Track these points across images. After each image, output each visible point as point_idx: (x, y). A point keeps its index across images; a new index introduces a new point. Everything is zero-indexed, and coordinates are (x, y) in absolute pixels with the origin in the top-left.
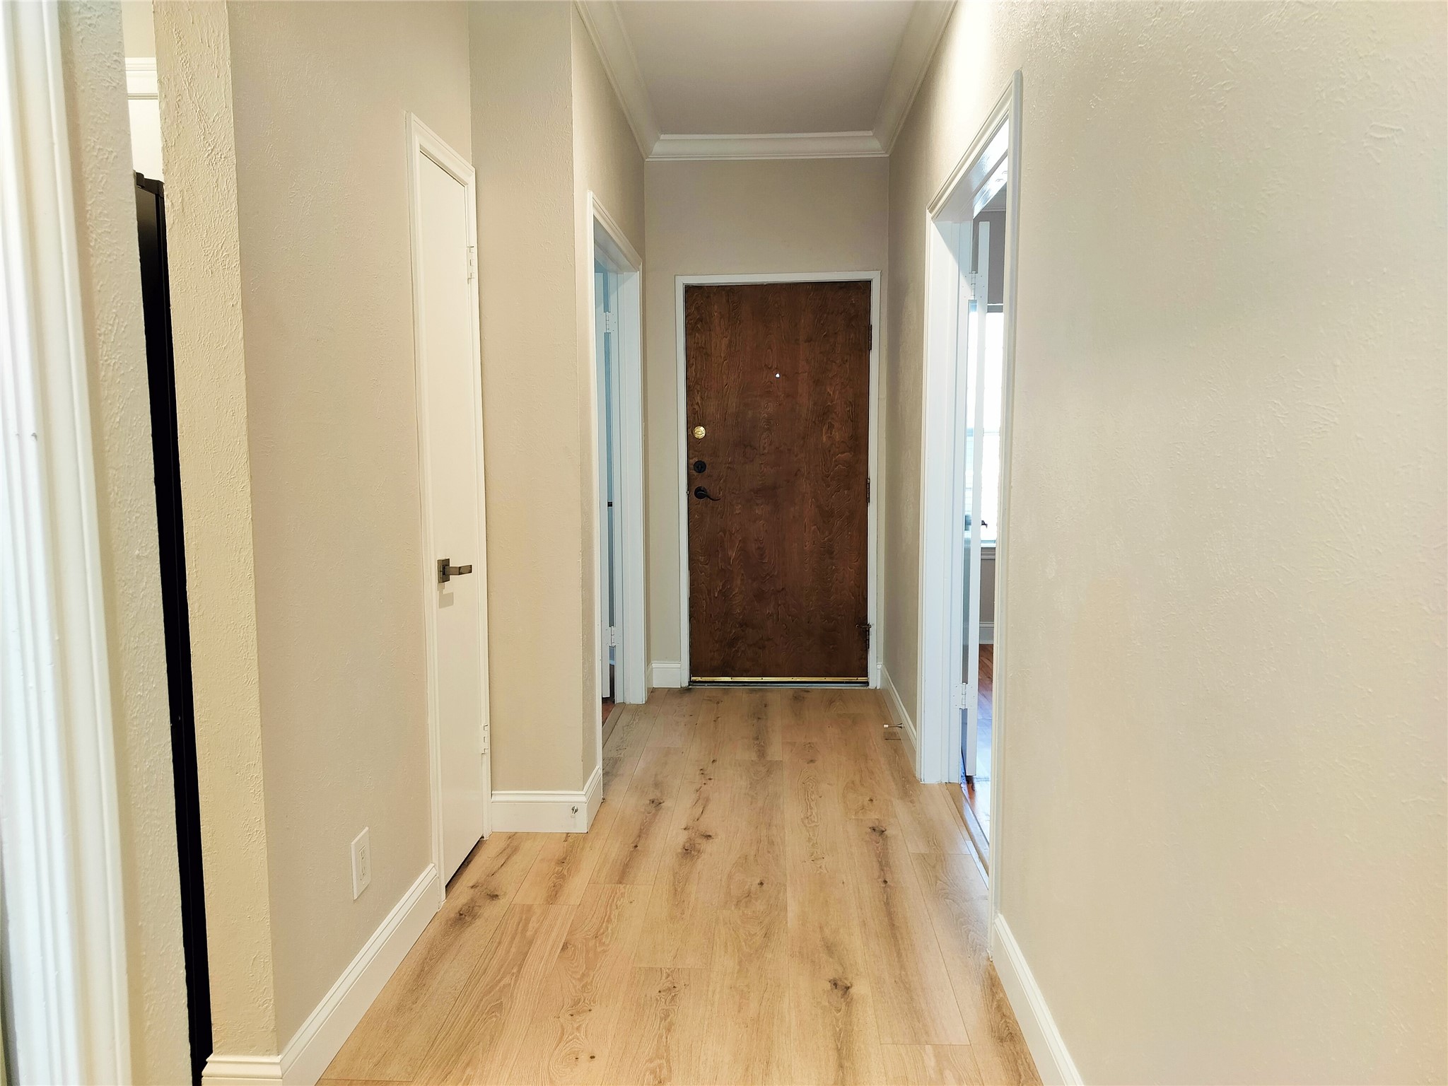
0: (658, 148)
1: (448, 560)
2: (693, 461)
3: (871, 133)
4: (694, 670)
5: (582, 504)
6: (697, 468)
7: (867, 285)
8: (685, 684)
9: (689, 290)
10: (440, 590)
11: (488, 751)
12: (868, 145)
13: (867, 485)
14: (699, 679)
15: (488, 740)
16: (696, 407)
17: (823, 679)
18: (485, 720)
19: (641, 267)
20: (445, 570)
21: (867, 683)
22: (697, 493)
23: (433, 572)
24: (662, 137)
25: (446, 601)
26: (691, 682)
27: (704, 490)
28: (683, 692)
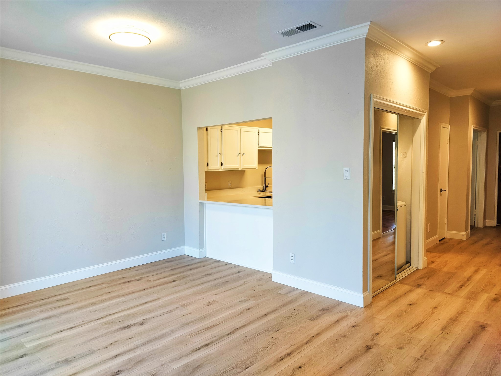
0: (493, 103)
1: (442, 189)
4: (498, 223)
5: (467, 181)
8: (495, 225)
9: (500, 134)
10: (441, 193)
11: (447, 223)
15: (447, 221)
18: (446, 217)
19: (487, 131)
20: (441, 190)
22: (500, 181)
23: (439, 190)
25: (441, 195)
26: (497, 225)
28: (494, 227)
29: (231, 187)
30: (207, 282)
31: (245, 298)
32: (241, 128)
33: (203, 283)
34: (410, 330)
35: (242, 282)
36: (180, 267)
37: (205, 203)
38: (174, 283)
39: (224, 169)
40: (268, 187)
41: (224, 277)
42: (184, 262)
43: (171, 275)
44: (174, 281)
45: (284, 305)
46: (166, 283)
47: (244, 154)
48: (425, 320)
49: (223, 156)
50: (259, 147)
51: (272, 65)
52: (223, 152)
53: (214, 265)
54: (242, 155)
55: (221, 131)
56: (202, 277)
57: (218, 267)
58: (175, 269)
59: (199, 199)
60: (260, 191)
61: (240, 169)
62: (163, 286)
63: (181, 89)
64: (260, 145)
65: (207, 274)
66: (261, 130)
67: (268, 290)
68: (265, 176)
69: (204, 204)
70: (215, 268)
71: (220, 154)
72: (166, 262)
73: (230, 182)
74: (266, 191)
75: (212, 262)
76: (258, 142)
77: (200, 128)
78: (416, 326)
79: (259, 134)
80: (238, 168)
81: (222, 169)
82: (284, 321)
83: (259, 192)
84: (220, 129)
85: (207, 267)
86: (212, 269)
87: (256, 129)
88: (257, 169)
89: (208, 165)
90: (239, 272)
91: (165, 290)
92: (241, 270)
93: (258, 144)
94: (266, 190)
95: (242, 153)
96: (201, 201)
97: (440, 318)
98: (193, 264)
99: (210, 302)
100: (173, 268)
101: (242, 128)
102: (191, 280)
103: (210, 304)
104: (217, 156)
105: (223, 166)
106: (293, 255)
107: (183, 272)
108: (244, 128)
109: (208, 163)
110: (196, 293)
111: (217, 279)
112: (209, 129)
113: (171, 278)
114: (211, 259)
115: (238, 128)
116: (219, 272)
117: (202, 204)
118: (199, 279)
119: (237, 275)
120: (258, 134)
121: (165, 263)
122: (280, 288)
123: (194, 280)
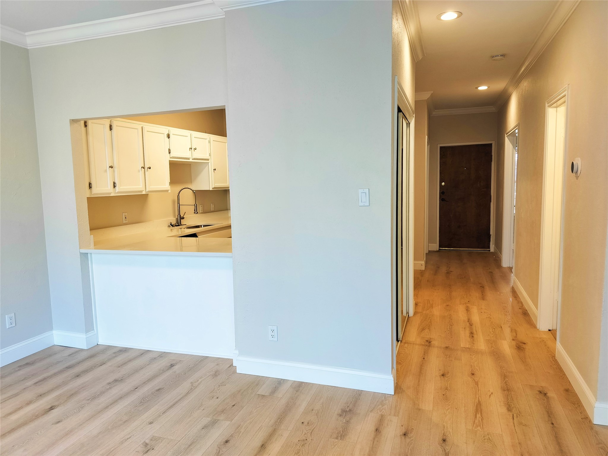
0: (434, 113)
2: (441, 191)
3: (492, 106)
4: (440, 247)
6: (442, 193)
7: (491, 144)
8: (438, 250)
9: (441, 148)
12: (492, 109)
13: (491, 197)
14: (441, 248)
16: (442, 177)
17: (477, 249)
21: (490, 251)
22: (442, 200)
24: (435, 110)
26: (439, 249)
27: (444, 199)
28: (437, 251)
29: (127, 222)
30: (121, 398)
31: (209, 419)
32: (142, 126)
33: (115, 402)
34: (477, 421)
35: (185, 386)
36: (55, 374)
37: (91, 254)
38: (55, 412)
39: (118, 192)
40: (183, 218)
41: (149, 380)
42: (58, 362)
43: (41, 396)
44: (52, 408)
45: (281, 419)
46: (36, 417)
47: (150, 168)
48: (479, 398)
49: (116, 170)
50: (170, 158)
51: (224, 17)
52: (115, 165)
53: (120, 359)
54: (146, 169)
55: (111, 129)
56: (108, 389)
57: (130, 361)
58: (44, 379)
59: (80, 248)
60: (173, 226)
61: (144, 193)
62: (32, 425)
63: (29, 48)
64: (172, 154)
65: (116, 381)
66: (174, 131)
67: (239, 391)
68: (178, 203)
69: (89, 255)
70: (125, 364)
71: (111, 167)
72: (21, 367)
73: (126, 214)
74: (181, 225)
75: (114, 353)
76: (169, 150)
77: (74, 121)
78: (477, 411)
79: (171, 136)
80: (142, 191)
81: (115, 193)
82: (301, 453)
83: (171, 228)
84: (109, 126)
85: (109, 364)
86: (119, 367)
87: (165, 130)
88: (169, 191)
89: (90, 187)
90: (172, 366)
91: (38, 434)
92: (174, 360)
93: (169, 153)
94: (181, 223)
95: (147, 166)
96: (83, 251)
97: (491, 390)
98: (79, 363)
99: (147, 441)
100: (40, 378)
101: (144, 126)
102: (88, 400)
103: (149, 447)
104: (106, 171)
105: (117, 188)
106: (275, 328)
107: (65, 383)
108: (148, 127)
109: (90, 184)
110: (109, 427)
111: (139, 386)
112: (89, 123)
113: (44, 403)
114: (109, 348)
115: (138, 125)
116: (136, 371)
117: (84, 256)
118: (102, 393)
119: (170, 372)
120: (169, 137)
121: (18, 370)
122: (257, 385)
123: (94, 398)
